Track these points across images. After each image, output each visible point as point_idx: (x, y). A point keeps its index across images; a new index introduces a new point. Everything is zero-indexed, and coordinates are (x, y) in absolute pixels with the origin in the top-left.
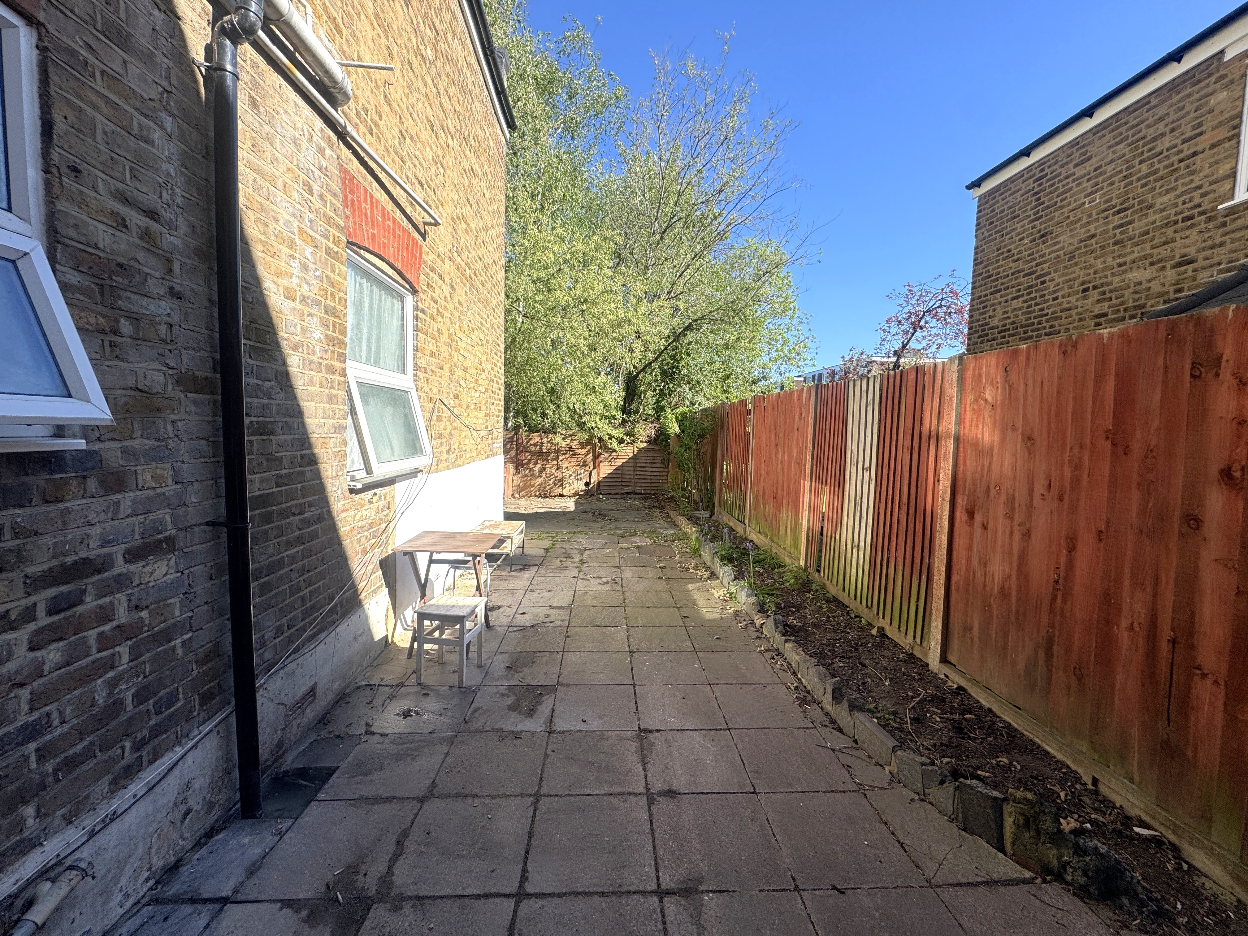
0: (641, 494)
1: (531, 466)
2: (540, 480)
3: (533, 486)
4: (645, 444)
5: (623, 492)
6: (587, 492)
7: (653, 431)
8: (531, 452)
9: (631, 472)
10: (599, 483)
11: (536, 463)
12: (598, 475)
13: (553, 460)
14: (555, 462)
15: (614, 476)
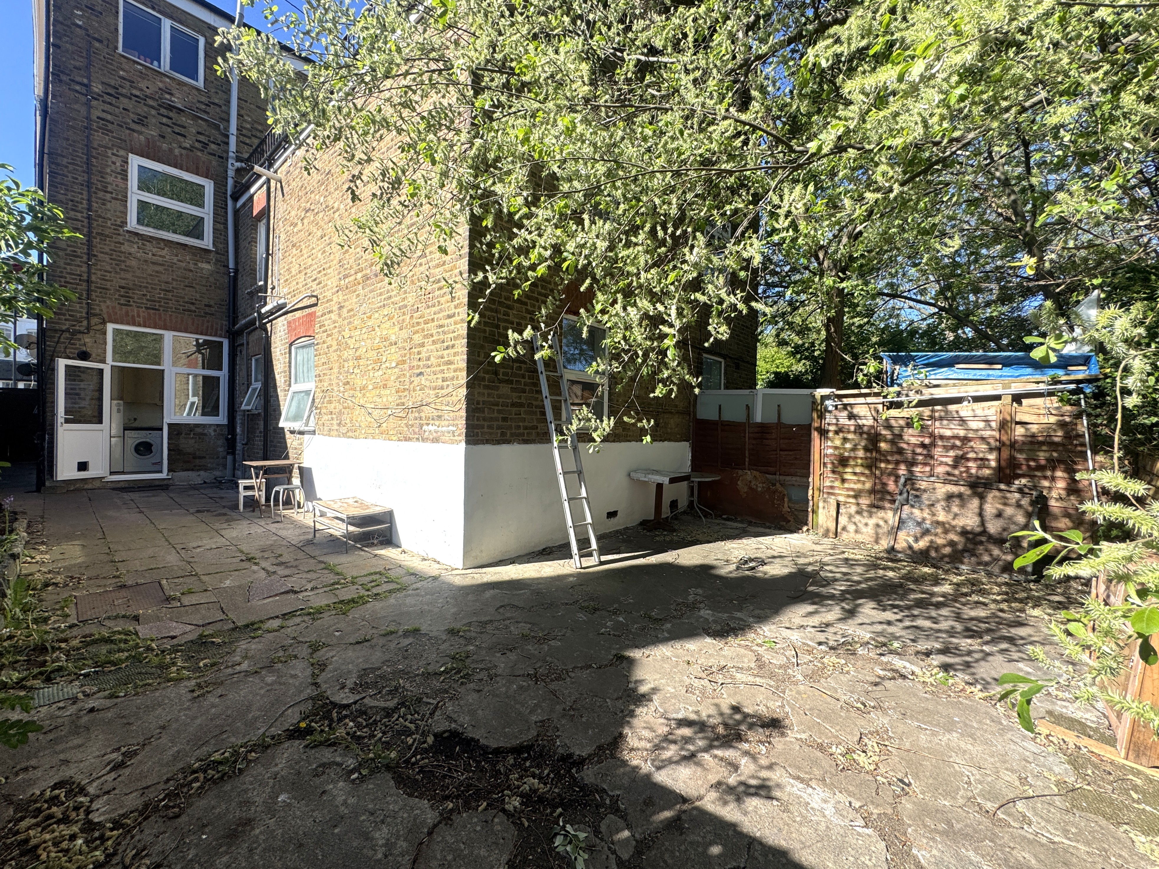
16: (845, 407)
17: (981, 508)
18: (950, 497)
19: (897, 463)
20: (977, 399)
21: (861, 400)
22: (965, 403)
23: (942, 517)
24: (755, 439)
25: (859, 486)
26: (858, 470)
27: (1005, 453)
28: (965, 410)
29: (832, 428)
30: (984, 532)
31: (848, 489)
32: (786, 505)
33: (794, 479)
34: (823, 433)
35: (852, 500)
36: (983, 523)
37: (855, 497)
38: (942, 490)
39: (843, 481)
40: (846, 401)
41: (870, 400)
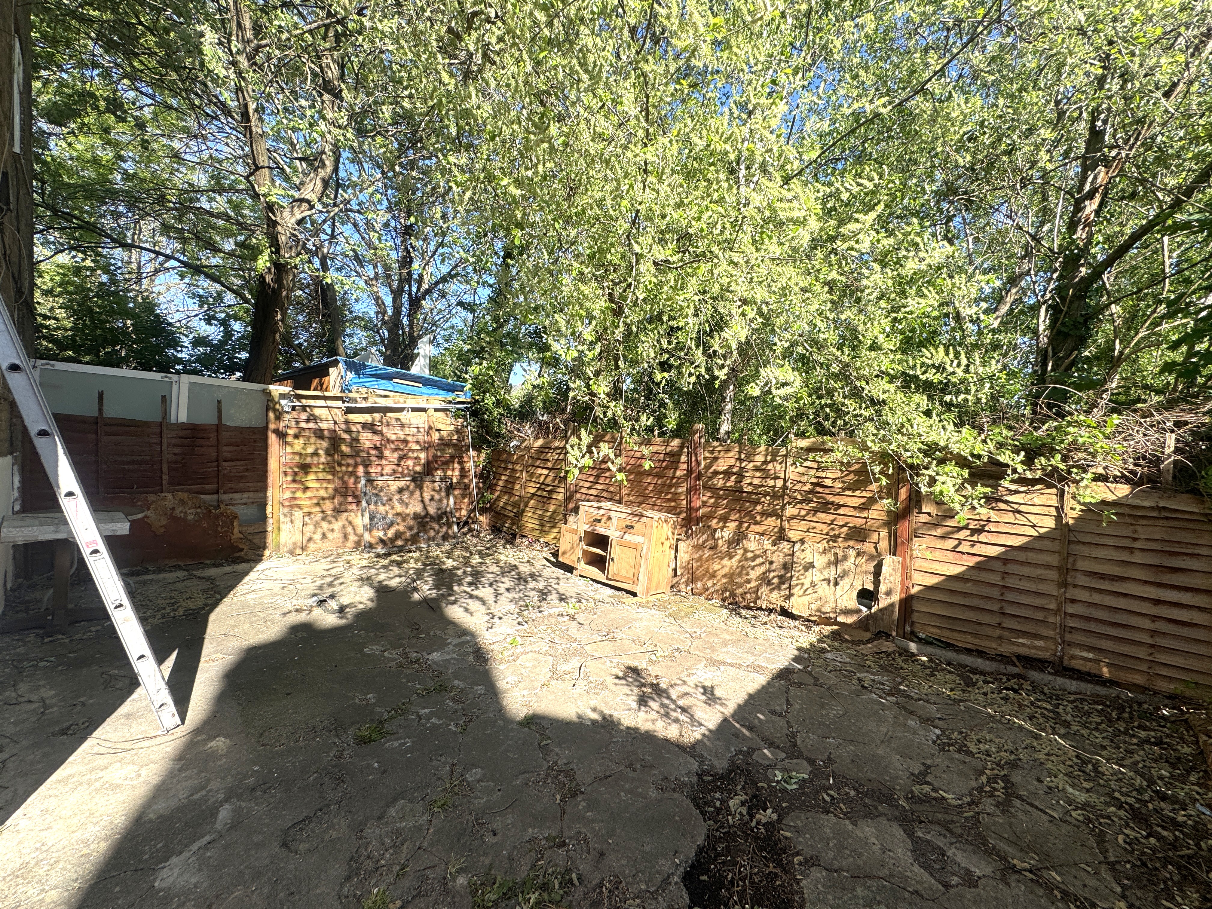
0: (1095, 679)
1: (714, 523)
2: (728, 565)
3: (713, 576)
4: (1123, 490)
5: (1005, 649)
6: (863, 624)
7: (1171, 441)
8: (714, 490)
9: (1053, 590)
10: (907, 602)
11: (725, 519)
12: (906, 575)
13: (766, 514)
14: (772, 522)
15: (968, 587)
16: (304, 408)
17: (422, 497)
18: (400, 491)
19: (356, 465)
20: (414, 410)
21: (321, 403)
22: (405, 413)
23: (399, 508)
24: (175, 446)
25: (322, 493)
26: (321, 476)
27: (432, 452)
28: (404, 417)
29: (291, 432)
30: (427, 514)
31: (310, 498)
32: (236, 531)
33: (246, 495)
34: (281, 435)
35: (318, 509)
36: (425, 507)
37: (318, 504)
38: (395, 486)
39: (306, 489)
40: (304, 402)
41: (330, 403)
